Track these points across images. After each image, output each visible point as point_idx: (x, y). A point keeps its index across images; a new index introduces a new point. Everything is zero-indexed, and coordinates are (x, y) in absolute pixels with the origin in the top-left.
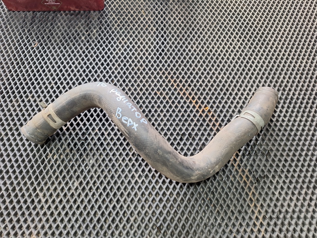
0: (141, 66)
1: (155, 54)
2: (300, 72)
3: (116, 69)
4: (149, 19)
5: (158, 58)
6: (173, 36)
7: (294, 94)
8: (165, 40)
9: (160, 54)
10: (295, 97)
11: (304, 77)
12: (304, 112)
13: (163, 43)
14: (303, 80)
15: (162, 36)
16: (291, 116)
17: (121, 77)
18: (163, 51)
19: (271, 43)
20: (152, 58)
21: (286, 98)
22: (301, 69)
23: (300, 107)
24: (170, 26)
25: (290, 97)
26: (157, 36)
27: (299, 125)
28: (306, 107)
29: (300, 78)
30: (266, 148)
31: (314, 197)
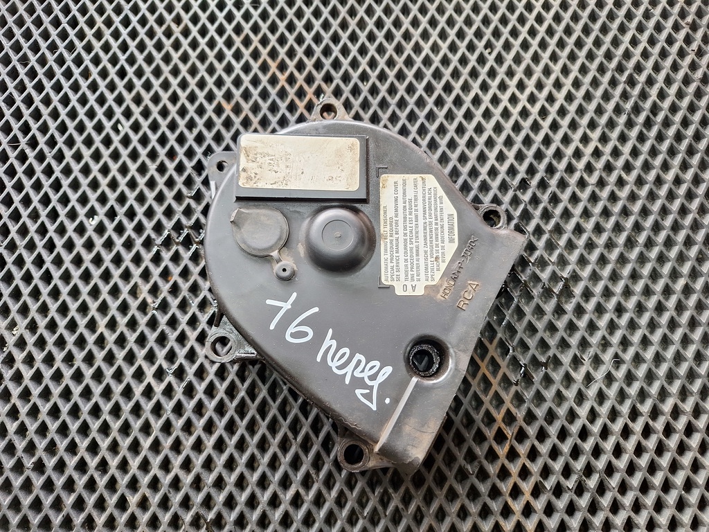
0: (178, 20)
2: (689, 19)
7: (662, 95)
10: (666, 104)
11: (699, 35)
12: (691, 151)
14: (695, 46)
17: (114, 60)
21: (637, 109)
22: (693, 10)
25: (648, 105)
27: (671, 196)
28: (698, 137)
29: (688, 40)
30: (559, 273)
31: (701, 423)
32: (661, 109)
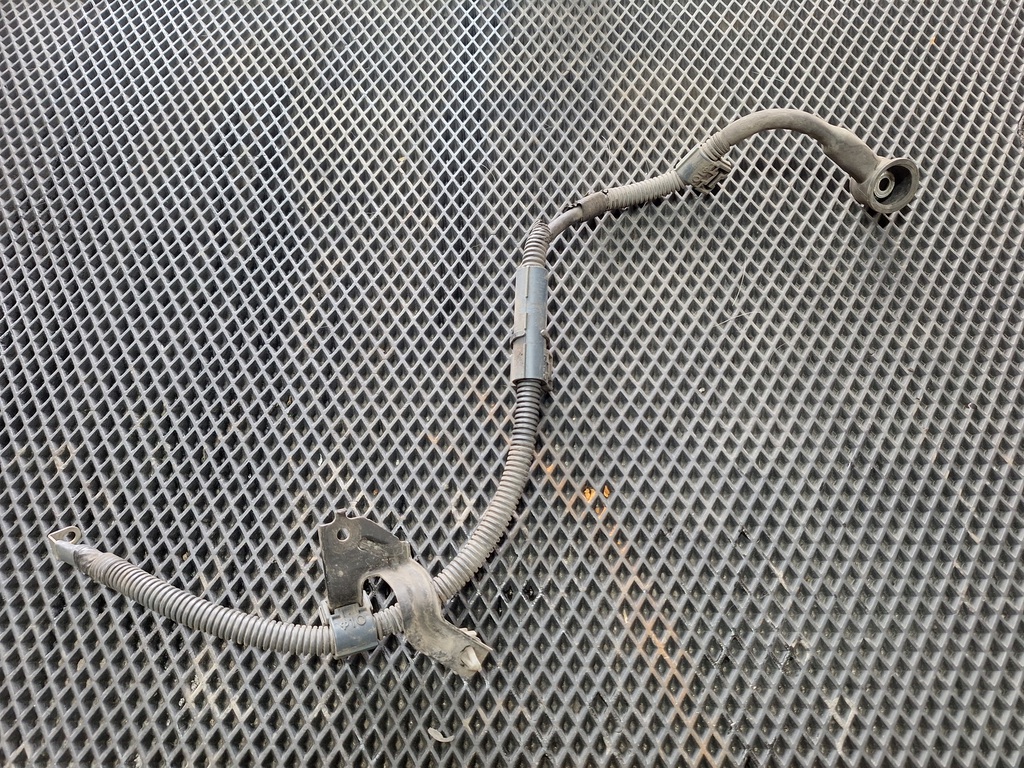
0: (385, 345)
1: (431, 307)
2: (913, 366)
3: (302, 357)
4: (420, 189)
5: (440, 320)
6: (492, 246)
7: (887, 445)
8: (467, 258)
9: (449, 307)
10: (892, 457)
11: (923, 384)
12: (921, 508)
13: (459, 270)
14: (920, 394)
15: (459, 246)
16: (874, 524)
17: (317, 385)
18: (458, 294)
19: (815, 266)
20: (422, 320)
21: (861, 460)
22: (916, 355)
23: (907, 492)
24: (484, 211)
25: (872, 457)
26: (443, 247)
27: (901, 557)
28: (927, 492)
29: (913, 387)
30: (784, 641)
32: (887, 462)
